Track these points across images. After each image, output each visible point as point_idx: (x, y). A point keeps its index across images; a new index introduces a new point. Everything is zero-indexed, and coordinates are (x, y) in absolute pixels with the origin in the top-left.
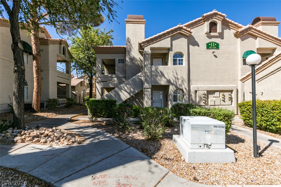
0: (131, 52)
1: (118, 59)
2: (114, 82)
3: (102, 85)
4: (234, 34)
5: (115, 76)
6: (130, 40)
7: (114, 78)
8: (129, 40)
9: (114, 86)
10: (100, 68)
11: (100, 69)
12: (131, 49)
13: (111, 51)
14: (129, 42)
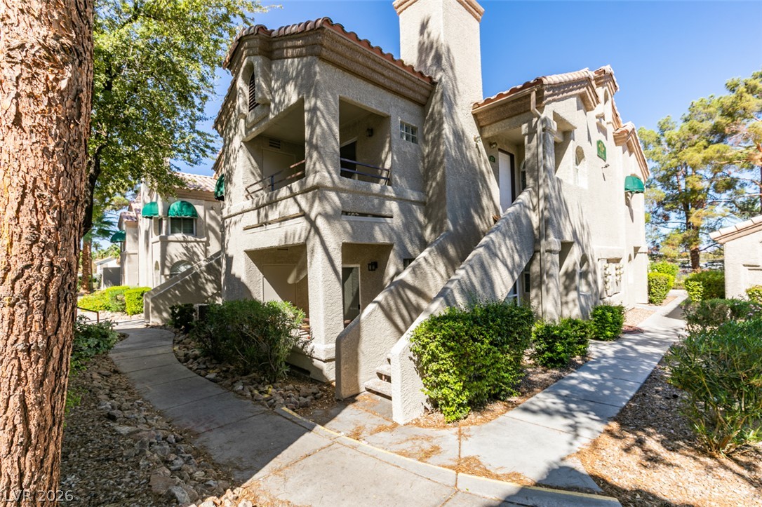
0: (456, 108)
1: (400, 120)
2: (388, 220)
3: (345, 230)
4: (614, 136)
5: (393, 195)
6: (453, 58)
7: (388, 203)
8: (451, 58)
9: (391, 238)
10: (336, 139)
11: (334, 144)
12: (455, 95)
13: (385, 73)
14: (452, 68)
